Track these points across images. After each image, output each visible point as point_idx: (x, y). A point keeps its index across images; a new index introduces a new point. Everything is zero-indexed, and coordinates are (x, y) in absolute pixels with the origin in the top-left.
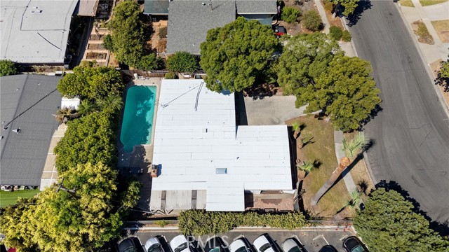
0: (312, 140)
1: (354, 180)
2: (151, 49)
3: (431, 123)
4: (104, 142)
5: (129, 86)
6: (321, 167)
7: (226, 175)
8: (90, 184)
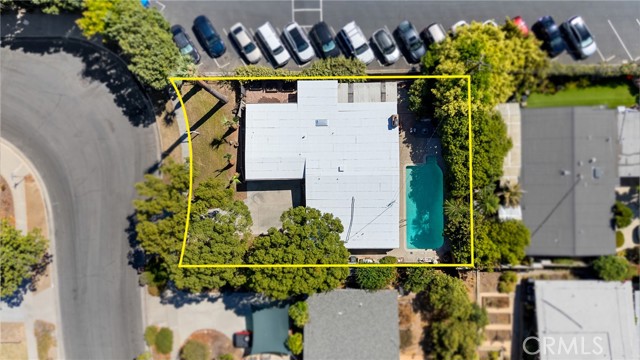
0: (217, 173)
1: (177, 126)
2: (422, 312)
3: (74, 199)
4: (455, 145)
5: (442, 249)
6: (210, 140)
7: (317, 118)
8: (459, 86)
